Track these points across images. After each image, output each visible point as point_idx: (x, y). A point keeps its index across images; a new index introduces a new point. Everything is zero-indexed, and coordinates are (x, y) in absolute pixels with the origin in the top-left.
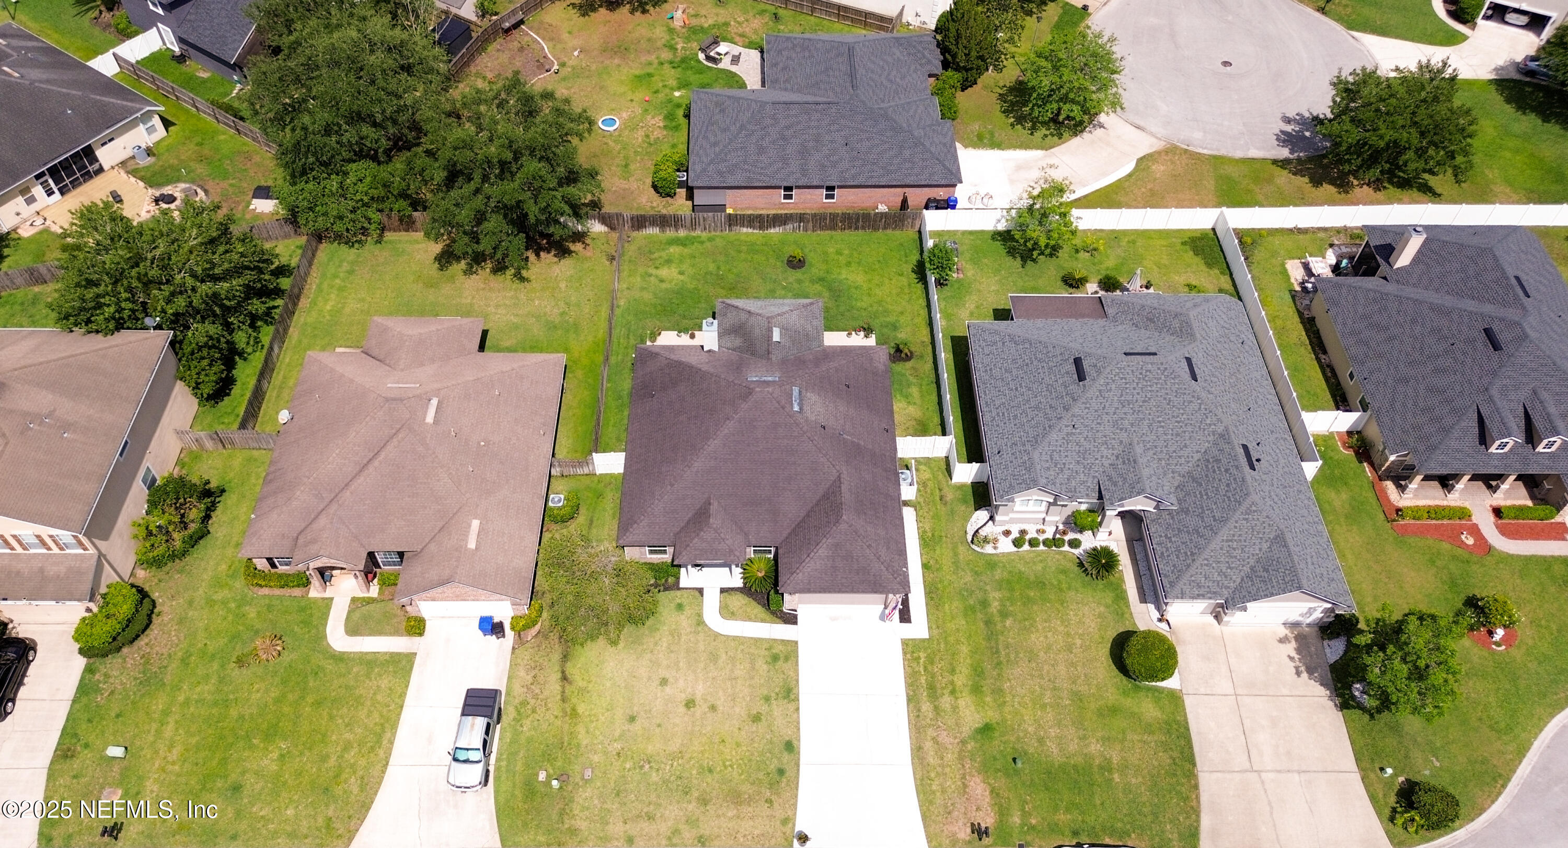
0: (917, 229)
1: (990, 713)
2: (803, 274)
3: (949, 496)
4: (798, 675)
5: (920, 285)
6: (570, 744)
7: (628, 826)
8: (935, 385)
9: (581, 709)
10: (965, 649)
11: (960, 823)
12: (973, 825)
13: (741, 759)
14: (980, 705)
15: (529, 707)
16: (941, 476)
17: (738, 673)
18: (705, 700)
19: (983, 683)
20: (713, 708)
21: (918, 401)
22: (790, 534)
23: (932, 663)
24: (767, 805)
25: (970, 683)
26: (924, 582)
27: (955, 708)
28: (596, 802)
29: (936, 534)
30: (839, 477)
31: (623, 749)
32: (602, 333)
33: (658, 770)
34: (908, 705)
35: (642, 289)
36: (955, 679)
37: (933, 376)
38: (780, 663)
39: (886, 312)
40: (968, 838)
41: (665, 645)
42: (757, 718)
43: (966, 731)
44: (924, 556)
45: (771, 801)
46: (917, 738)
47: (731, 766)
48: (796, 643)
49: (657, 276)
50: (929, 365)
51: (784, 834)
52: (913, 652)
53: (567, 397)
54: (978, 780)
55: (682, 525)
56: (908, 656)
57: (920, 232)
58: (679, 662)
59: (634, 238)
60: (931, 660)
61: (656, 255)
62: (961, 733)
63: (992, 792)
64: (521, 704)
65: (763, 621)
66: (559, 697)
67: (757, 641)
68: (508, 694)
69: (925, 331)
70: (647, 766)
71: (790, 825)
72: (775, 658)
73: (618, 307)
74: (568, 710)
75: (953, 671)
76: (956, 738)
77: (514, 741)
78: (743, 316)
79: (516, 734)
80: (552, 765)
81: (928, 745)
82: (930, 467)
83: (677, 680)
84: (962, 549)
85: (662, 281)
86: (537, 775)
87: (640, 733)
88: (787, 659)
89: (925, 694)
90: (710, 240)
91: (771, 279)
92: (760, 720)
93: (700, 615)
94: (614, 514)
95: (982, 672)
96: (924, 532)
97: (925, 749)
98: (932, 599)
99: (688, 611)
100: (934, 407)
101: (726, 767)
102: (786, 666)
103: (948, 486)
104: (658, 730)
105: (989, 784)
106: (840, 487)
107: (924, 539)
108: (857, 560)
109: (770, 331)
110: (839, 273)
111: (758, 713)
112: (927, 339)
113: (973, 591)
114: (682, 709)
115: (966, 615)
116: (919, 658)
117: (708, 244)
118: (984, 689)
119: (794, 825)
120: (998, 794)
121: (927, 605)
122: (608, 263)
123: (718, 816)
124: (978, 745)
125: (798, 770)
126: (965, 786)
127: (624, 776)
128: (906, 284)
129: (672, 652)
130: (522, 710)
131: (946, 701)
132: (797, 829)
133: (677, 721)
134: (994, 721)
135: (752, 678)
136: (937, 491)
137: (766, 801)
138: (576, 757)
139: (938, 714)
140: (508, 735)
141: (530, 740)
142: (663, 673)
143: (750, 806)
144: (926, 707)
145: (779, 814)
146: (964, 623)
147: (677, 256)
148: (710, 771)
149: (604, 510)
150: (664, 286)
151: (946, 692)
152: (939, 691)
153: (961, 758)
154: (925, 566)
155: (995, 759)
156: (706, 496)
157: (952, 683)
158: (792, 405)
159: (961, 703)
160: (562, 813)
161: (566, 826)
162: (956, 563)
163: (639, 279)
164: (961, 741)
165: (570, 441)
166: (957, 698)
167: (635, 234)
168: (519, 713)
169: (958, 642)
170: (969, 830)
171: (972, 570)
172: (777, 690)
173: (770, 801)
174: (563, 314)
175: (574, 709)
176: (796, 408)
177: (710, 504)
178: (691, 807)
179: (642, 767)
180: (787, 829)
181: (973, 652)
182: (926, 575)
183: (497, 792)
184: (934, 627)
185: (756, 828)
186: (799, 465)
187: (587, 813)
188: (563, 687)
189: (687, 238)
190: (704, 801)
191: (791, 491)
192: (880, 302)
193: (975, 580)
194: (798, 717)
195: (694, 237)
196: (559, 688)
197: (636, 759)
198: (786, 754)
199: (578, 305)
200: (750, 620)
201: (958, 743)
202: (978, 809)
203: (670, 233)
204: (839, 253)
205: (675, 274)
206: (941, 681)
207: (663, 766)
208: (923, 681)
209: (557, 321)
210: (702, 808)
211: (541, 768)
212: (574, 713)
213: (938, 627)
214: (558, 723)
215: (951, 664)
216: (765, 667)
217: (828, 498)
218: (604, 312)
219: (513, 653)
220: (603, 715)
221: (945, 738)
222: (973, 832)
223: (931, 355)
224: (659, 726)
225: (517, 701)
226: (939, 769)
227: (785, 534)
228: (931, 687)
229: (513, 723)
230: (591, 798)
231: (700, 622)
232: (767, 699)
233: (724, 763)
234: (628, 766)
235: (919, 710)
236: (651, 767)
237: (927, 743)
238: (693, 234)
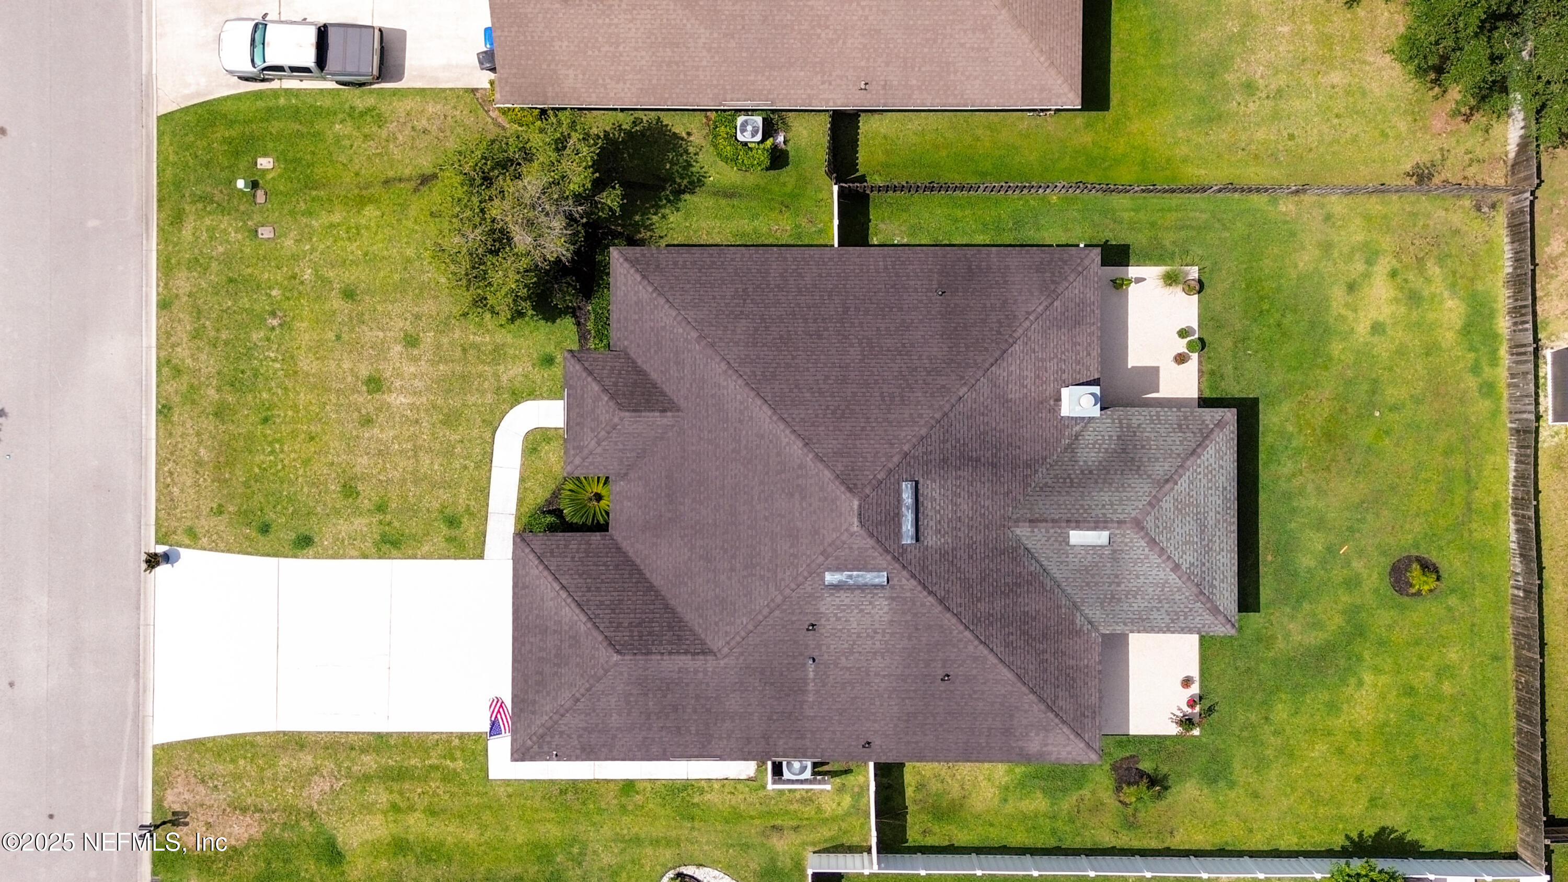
0: (1521, 851)
1: (361, 864)
2: (1376, 591)
3: (781, 845)
4: (423, 558)
5: (1338, 841)
6: (313, 200)
7: (185, 299)
8: (1052, 843)
9: (370, 212)
10: (471, 836)
11: (187, 796)
12: (186, 814)
13: (284, 467)
14: (375, 850)
15: (375, 129)
16: (826, 833)
17: (425, 460)
18: (379, 409)
19: (411, 859)
20: (367, 421)
21: (1009, 808)
22: (625, 554)
23: (444, 779)
24: (215, 506)
25: (411, 838)
26: (598, 781)
27: (368, 808)
28: (221, 249)
29: (695, 810)
30: (711, 652)
31: (302, 283)
32: (1195, 173)
33: (268, 339)
34: (373, 733)
35: (1327, 247)
36: (417, 815)
37: (1077, 843)
38: (445, 530)
39: (1262, 764)
40: (165, 804)
41: (478, 339)
42: (349, 491)
43: (331, 822)
44: (649, 786)
45: (221, 513)
46: (316, 742)
47: (273, 452)
48: (481, 556)
49: (1367, 275)
50: (1107, 840)
51: (174, 532)
52: (463, 751)
53: (1028, 120)
54: (253, 831)
55: (639, 362)
56: (456, 742)
57: (1514, 856)
58: (446, 362)
59: (1489, 220)
60: (449, 777)
61: (1434, 270)
62: (327, 813)
63: (233, 849)
64: (379, 115)
65: (520, 501)
66: (391, 174)
67: (483, 491)
68: (395, 92)
69: (1200, 840)
70: (275, 322)
71: (187, 542)
72: (452, 522)
73: (1274, 202)
74: (372, 190)
75: (432, 812)
76: (319, 804)
77: (318, 112)
78: (1160, 469)
79: (330, 113)
80: (280, 176)
81: (307, 760)
82: (848, 814)
83: (416, 360)
84: (668, 854)
85: (1351, 287)
86: (265, 155)
87: (327, 307)
88: (450, 540)
89: (391, 762)
90: (1488, 389)
91: (1362, 520)
92: (347, 496)
93: (532, 395)
94: (744, 235)
95: (429, 860)
96: (702, 792)
97: (301, 755)
98: (563, 792)
99: (539, 375)
100: (996, 836)
101: (271, 444)
102: (439, 540)
103: (804, 844)
104: (331, 335)
105: (247, 847)
106: (686, 653)
107: (685, 788)
108: (556, 673)
109: (1097, 525)
110: (1377, 670)
111: (358, 494)
112: (1176, 842)
113: (580, 864)
114: (364, 371)
115: (535, 845)
116: (453, 759)
117: (1471, 382)
118: (401, 859)
119: (188, 547)
120: (231, 858)
121: (552, 782)
122: (1408, 167)
123: (198, 434)
124: (308, 838)
125: (269, 555)
126: (244, 810)
127: (258, 286)
128: (1345, 810)
129: (464, 350)
130: (369, 119)
131: (380, 796)
132: (182, 550)
133: (346, 365)
134: (346, 868)
135: (416, 482)
136: (794, 823)
137: (220, 506)
138: (292, 213)
139: (359, 780)
140: (327, 102)
141: (318, 136)
142: (428, 338)
143: (213, 481)
144: (369, 762)
145: (204, 524)
146: (520, 841)
147: (1431, 316)
148: (266, 420)
149: (754, 217)
150: (1338, 294)
151: (396, 797)
152: (396, 787)
153: (289, 809)
154: (629, 786)
155: (287, 861)
156: (682, 403)
157: (412, 808)
158: (838, 569)
159: (377, 821)
160: (206, 199)
161: (187, 207)
162: (637, 841)
163: (1360, 237)
164: (313, 813)
165: (914, 139)
166: (385, 813)
167: (1501, 219)
168: (362, 114)
169: (483, 827)
170: (177, 808)
171: (622, 867)
172: (396, 524)
173: (220, 511)
174: (1249, 87)
175: (371, 200)
176: (831, 578)
177: (664, 411)
178: (212, 392)
179: (273, 314)
180: (180, 537)
181: (466, 851)
182: (612, 786)
183: (238, 97)
184: (510, 790)
185: (182, 491)
186: (730, 578)
187: (205, 236)
188: (409, 179)
189: (1492, 337)
190: (221, 412)
191: (690, 559)
192: (1289, 753)
193: (602, 869)
194: (351, 557)
195: (1495, 351)
196: (407, 172)
197: (286, 305)
198: (293, 536)
199: (1276, 116)
200: (522, 480)
201: (311, 807)
202: (209, 825)
203: (1503, 298)
204: (1443, 672)
205: (1373, 314)
206: (414, 790)
207: (275, 347)
208: (413, 762)
209: (1230, 78)
210: (210, 410)
211: (277, 160)
212: (362, 202)
213: (509, 796)
214: (348, 178)
215: (444, 811)
216: (436, 505)
217: (671, 628)
218: (1254, 174)
219: (466, 90)
220: (359, 247)
221: (318, 787)
222: (174, 813)
223: (1136, 844)
224: (338, 337)
225: (383, 108)
226: (269, 773)
227: (625, 545)
228: (400, 775)
229: (347, 106)
230: (228, 241)
231: (517, 397)
232: (381, 508)
233: (278, 441)
234: (274, 293)
235: (363, 751)
236: (273, 328)
237: (310, 758)
238: (1503, 351)
